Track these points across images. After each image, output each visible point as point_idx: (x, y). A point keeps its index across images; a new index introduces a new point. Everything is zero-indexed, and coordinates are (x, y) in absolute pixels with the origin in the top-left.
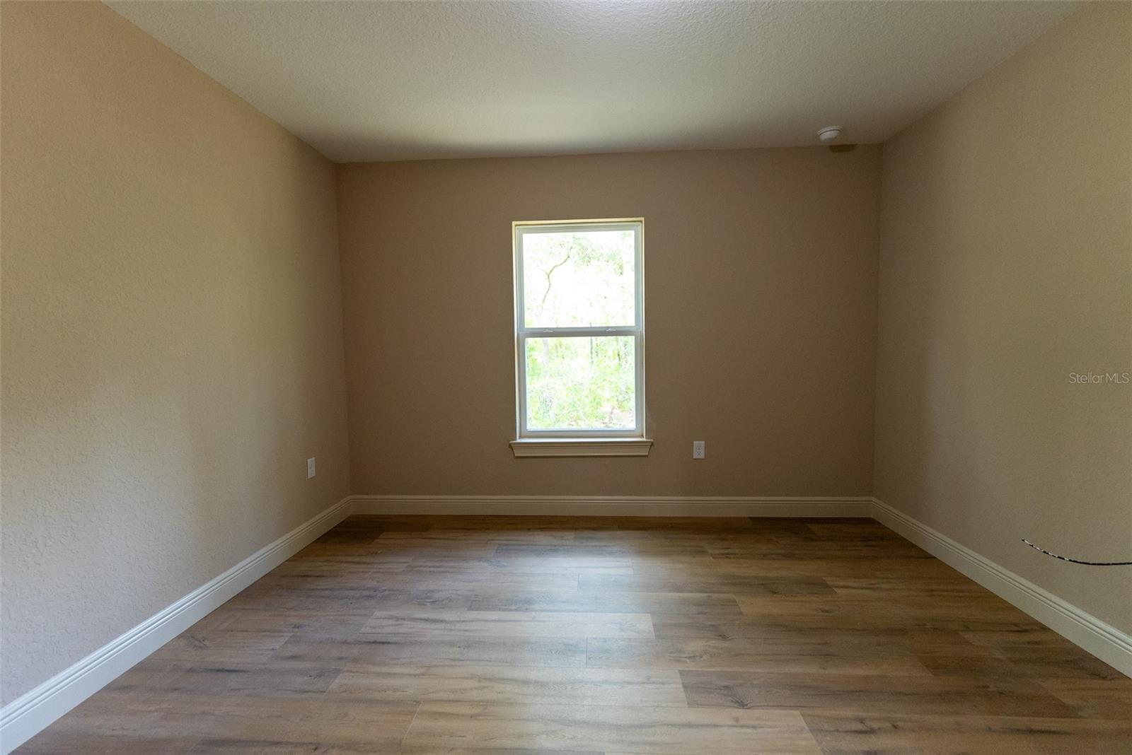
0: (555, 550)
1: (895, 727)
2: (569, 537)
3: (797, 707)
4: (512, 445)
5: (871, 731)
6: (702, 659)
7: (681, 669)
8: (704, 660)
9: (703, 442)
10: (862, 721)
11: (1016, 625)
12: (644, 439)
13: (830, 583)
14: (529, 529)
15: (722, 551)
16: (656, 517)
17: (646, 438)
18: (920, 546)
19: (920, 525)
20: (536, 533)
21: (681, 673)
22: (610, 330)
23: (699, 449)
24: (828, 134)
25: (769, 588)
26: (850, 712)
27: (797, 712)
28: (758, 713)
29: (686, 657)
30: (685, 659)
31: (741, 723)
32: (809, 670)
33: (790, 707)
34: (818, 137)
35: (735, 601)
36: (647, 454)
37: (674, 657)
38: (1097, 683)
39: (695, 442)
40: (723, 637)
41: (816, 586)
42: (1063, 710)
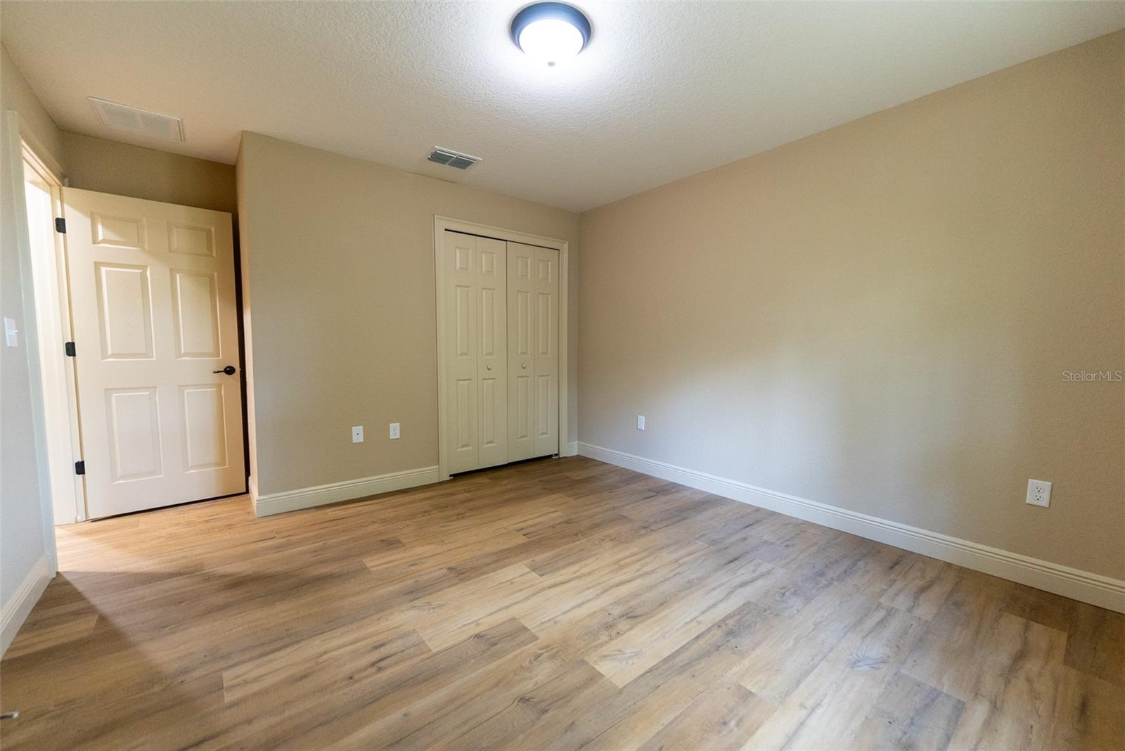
6: (528, 660)
7: (538, 641)
8: (525, 659)
10: (380, 669)
21: (535, 638)
27: (434, 651)
29: (543, 654)
30: (542, 651)
33: (440, 652)
37: (552, 649)
40: (523, 700)
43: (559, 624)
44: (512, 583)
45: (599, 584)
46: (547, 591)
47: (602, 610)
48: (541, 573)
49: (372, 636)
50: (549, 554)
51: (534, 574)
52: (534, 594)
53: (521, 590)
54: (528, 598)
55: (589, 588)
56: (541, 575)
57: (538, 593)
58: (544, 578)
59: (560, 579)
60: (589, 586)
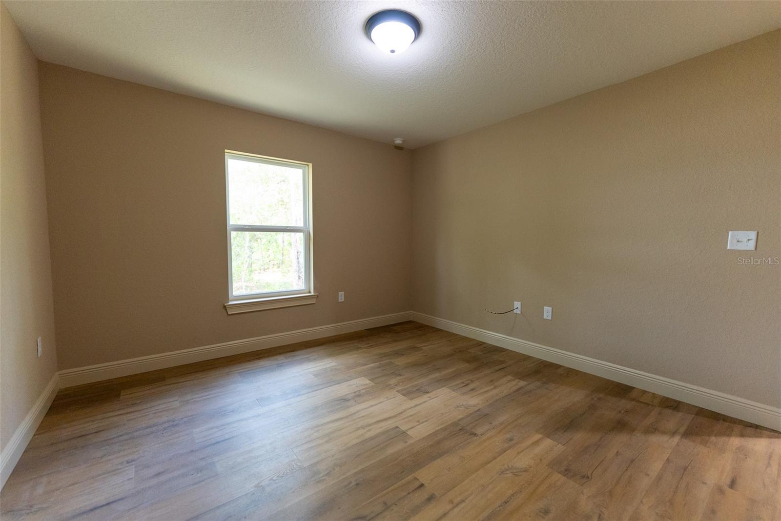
0: (281, 366)
1: (472, 381)
2: (281, 359)
3: (444, 386)
4: (227, 307)
5: (467, 385)
9: (343, 292)
10: (463, 383)
11: (477, 344)
12: (313, 294)
13: (418, 346)
14: (249, 361)
15: (367, 346)
16: (323, 338)
17: (314, 293)
18: (436, 327)
19: (435, 318)
20: (256, 361)
22: (288, 228)
23: (341, 297)
24: (398, 141)
25: (398, 354)
26: (458, 382)
27: (445, 388)
28: (434, 392)
31: (432, 397)
32: (437, 375)
34: (393, 141)
35: (391, 362)
36: (315, 302)
38: (504, 353)
39: (340, 293)
41: (414, 349)
42: (502, 362)
43: (385, 397)
44: (419, 421)
45: (354, 420)
46: (393, 415)
47: (359, 403)
48: (398, 429)
49: (481, 393)
50: (391, 451)
51: (403, 428)
52: (401, 413)
53: (411, 416)
54: (405, 411)
55: (363, 417)
56: (397, 427)
57: (399, 414)
58: (394, 425)
59: (382, 424)
60: (363, 418)
